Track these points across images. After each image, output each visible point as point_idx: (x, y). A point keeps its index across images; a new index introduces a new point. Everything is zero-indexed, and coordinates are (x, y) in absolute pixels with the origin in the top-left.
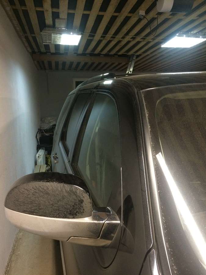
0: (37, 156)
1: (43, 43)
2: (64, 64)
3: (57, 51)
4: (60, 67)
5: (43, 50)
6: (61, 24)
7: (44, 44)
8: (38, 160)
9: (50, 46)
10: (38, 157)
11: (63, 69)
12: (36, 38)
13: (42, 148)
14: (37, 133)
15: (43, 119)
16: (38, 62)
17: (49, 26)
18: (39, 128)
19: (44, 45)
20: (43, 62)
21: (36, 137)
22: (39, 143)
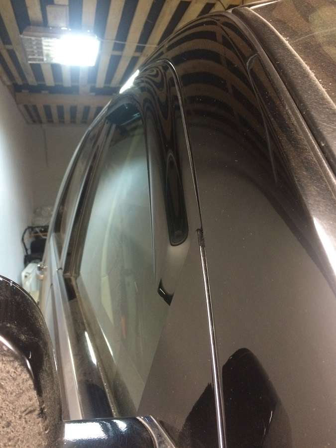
0: (23, 274)
1: (27, 62)
2: (73, 110)
3: (57, 83)
4: (67, 117)
5: (31, 80)
6: (59, 18)
7: (30, 62)
8: (25, 283)
9: (43, 67)
10: (26, 277)
11: (73, 120)
12: (14, 53)
13: (33, 261)
14: (24, 233)
15: (37, 210)
16: (26, 107)
17: (37, 24)
18: (30, 225)
19: (31, 64)
20: (35, 107)
21: (23, 239)
22: (29, 252)
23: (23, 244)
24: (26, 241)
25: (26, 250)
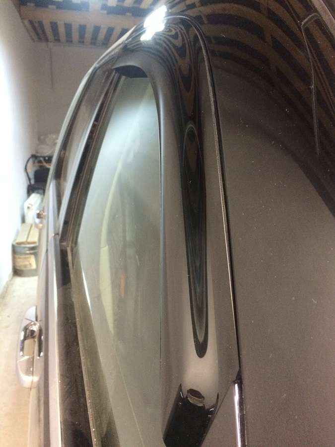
0: (26, 205)
2: (82, 29)
4: (75, 36)
8: (27, 214)
10: (28, 208)
11: (82, 40)
13: (36, 191)
15: (42, 137)
16: (31, 22)
18: (34, 153)
20: (41, 24)
21: (26, 169)
22: (33, 182)
23: (26, 174)
24: (29, 171)
25: (30, 179)
